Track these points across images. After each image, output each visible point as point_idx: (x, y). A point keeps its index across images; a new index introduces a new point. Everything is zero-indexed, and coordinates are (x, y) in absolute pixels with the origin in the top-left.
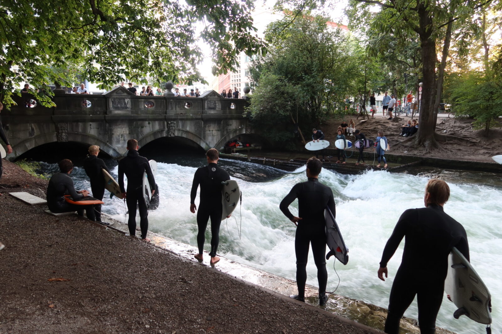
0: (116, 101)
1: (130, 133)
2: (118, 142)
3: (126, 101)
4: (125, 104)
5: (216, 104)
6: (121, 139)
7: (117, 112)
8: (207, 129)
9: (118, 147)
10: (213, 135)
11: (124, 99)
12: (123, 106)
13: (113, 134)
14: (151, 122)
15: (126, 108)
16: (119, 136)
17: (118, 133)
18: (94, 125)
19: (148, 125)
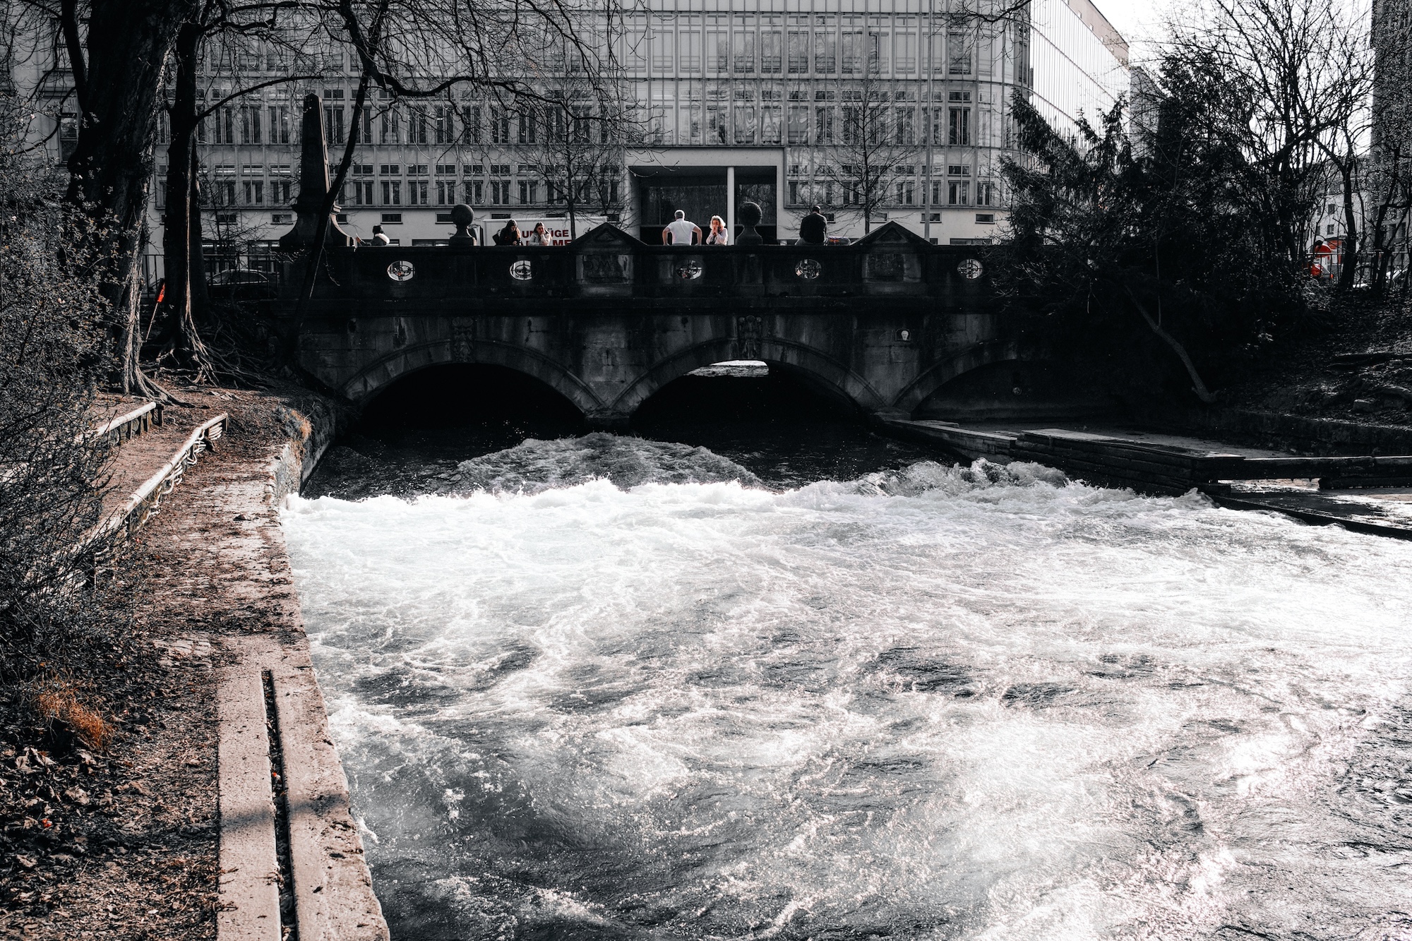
0: (594, 261)
1: (629, 348)
2: (598, 369)
3: (622, 259)
4: (618, 268)
5: (901, 263)
6: (604, 362)
7: (595, 290)
8: (870, 340)
9: (596, 384)
10: (891, 362)
11: (616, 258)
12: (612, 273)
13: (585, 348)
14: (689, 318)
15: (621, 278)
16: (600, 355)
17: (599, 346)
18: (536, 323)
19: (680, 326)
